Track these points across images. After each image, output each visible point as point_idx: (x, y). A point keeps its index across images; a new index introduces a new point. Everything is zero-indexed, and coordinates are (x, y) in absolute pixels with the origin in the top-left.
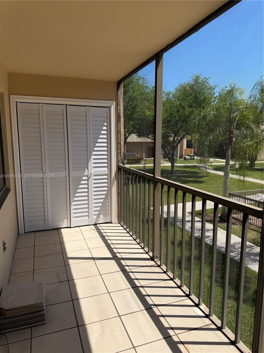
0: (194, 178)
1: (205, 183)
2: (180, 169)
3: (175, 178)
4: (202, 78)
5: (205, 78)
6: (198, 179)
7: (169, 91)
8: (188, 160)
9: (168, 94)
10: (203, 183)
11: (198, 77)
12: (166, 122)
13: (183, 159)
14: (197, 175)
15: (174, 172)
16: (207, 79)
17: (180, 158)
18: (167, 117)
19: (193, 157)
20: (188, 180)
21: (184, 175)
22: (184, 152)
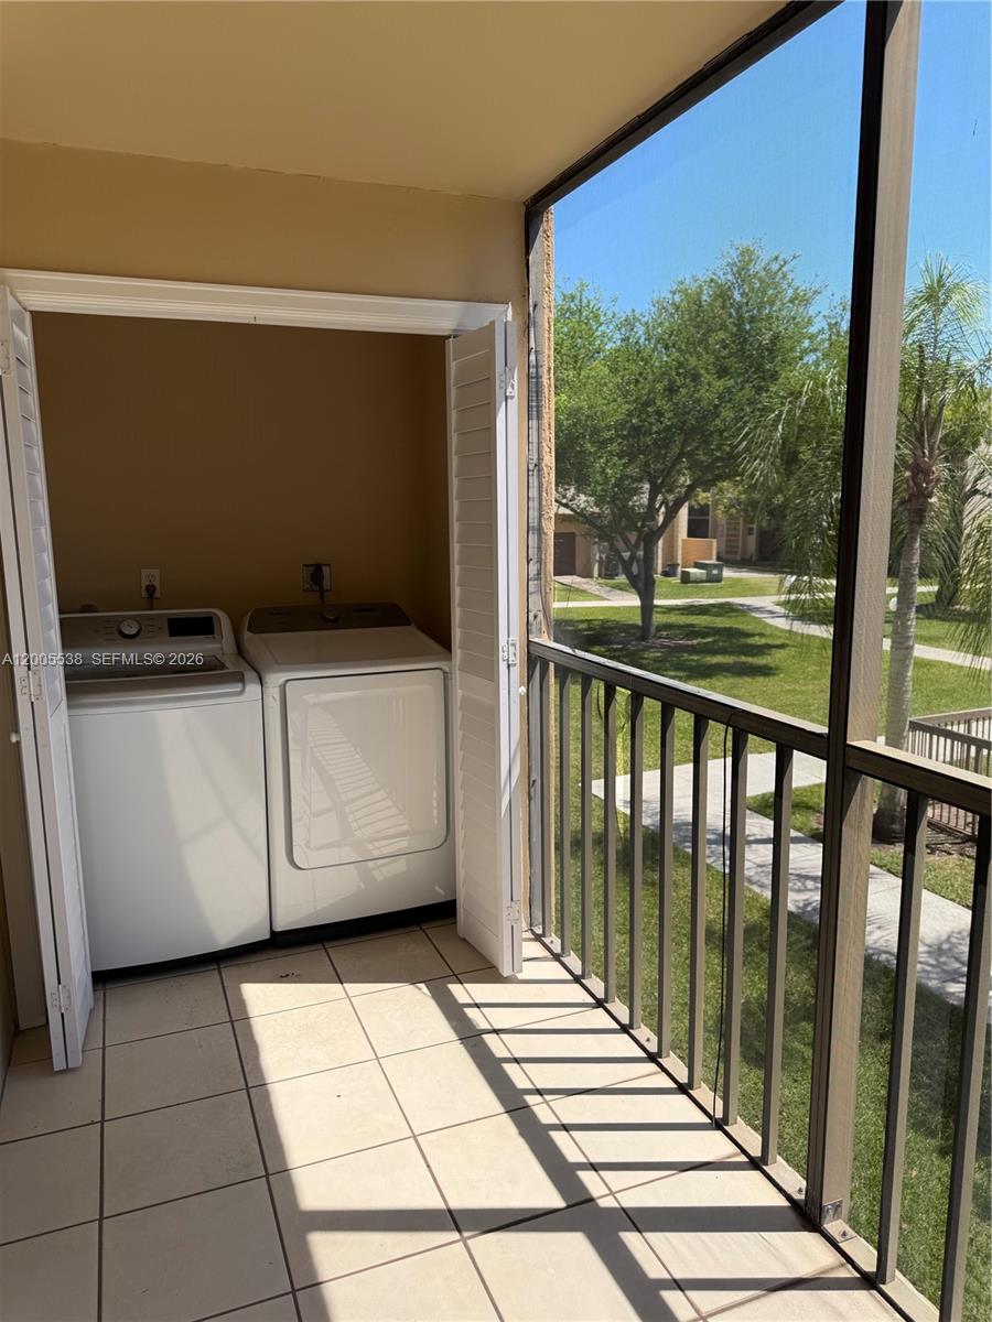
0: (731, 653)
1: (782, 675)
2: (673, 619)
3: (659, 654)
4: (764, 257)
5: (776, 258)
6: (750, 660)
7: (633, 311)
8: (696, 582)
9: (629, 324)
10: (774, 674)
11: (747, 256)
12: (625, 433)
13: (676, 580)
14: (743, 641)
15: (653, 630)
16: (785, 263)
17: (665, 574)
18: (630, 414)
19: (715, 572)
20: (712, 665)
21: (690, 643)
22: (680, 552)
